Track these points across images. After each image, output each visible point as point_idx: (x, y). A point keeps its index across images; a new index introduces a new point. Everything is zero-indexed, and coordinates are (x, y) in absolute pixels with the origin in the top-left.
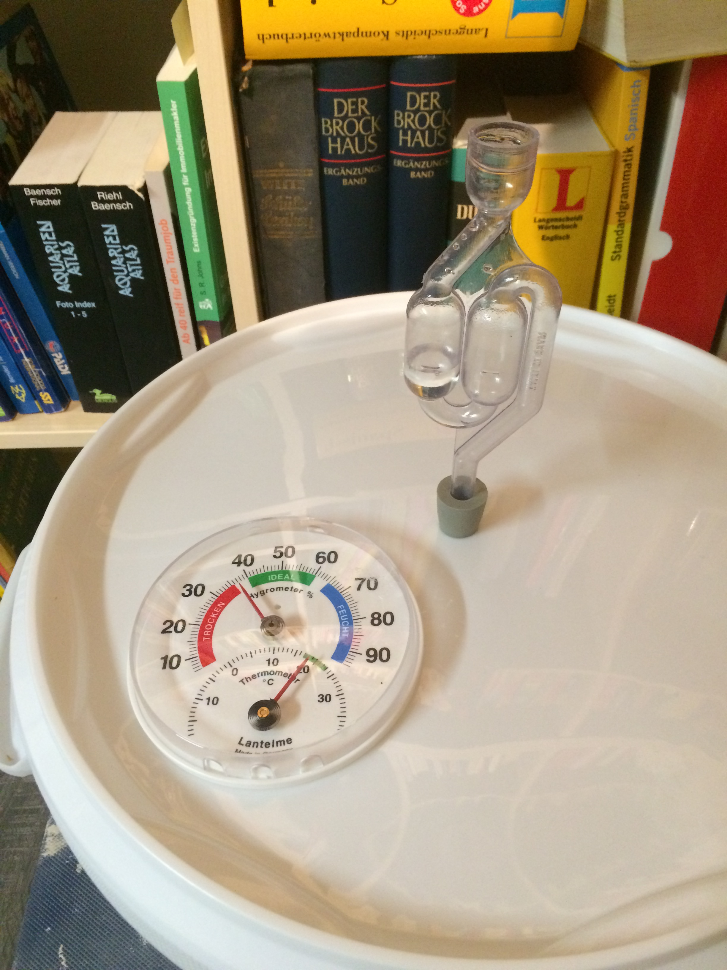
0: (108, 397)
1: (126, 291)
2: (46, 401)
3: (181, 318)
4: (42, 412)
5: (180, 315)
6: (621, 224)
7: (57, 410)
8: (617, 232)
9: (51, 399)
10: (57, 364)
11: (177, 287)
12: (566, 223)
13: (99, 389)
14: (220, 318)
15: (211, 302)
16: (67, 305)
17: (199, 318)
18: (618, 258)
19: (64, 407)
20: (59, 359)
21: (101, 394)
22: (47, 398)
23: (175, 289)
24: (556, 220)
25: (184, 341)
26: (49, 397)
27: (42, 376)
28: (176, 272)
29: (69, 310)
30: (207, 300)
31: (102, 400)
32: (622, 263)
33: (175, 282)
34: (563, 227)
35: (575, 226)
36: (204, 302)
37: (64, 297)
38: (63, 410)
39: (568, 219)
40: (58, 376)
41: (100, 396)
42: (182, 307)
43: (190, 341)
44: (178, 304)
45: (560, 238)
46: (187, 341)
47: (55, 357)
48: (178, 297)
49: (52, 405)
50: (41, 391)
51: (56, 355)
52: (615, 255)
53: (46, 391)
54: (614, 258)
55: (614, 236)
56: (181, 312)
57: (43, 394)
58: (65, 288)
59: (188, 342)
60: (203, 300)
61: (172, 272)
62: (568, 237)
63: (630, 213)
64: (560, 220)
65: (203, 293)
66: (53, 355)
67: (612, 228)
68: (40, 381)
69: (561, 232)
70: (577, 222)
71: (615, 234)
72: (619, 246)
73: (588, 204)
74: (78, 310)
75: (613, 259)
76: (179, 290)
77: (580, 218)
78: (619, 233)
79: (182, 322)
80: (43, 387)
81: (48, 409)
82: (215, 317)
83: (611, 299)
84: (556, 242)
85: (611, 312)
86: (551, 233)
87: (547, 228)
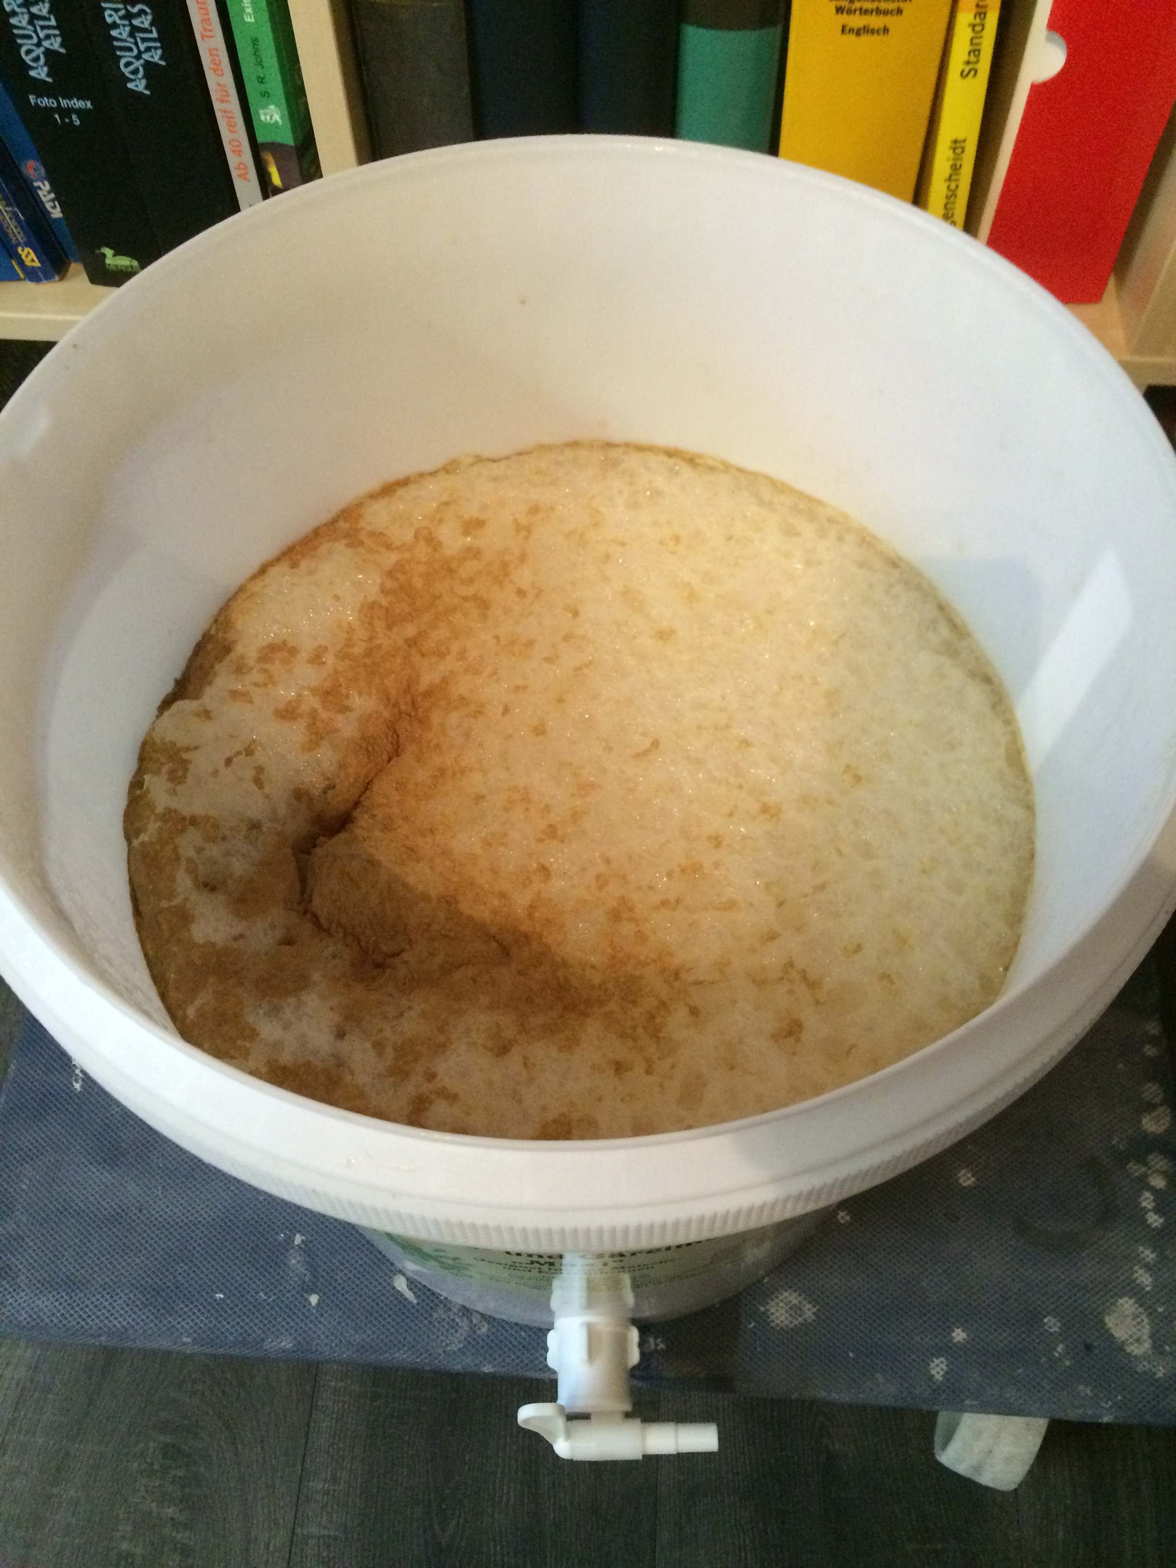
0: (124, 262)
1: (139, 85)
2: (28, 263)
3: (232, 136)
4: (25, 279)
5: (232, 132)
6: (981, 12)
7: (48, 277)
8: (973, 26)
9: (35, 259)
10: (44, 199)
11: (222, 80)
12: (884, 6)
13: (111, 248)
14: (295, 140)
15: (278, 110)
16: (46, 102)
17: (260, 139)
18: (972, 73)
19: (59, 273)
20: (44, 191)
21: (114, 255)
22: (29, 256)
23: (219, 85)
25: (239, 176)
26: (33, 255)
27: (19, 221)
28: (218, 56)
29: (49, 111)
30: (272, 107)
31: (117, 266)
32: (979, 84)
33: (219, 72)
34: (878, 12)
35: (899, 11)
36: (266, 111)
37: (40, 88)
38: (57, 278)
40: (47, 220)
41: (112, 259)
42: (232, 118)
43: (248, 177)
44: (224, 111)
45: (873, 31)
46: (244, 176)
47: (39, 188)
48: (225, 99)
49: (39, 268)
50: (19, 244)
51: (39, 184)
52: (967, 69)
53: (27, 244)
54: (965, 73)
55: (969, 33)
56: (231, 126)
57: (23, 250)
58: (40, 72)
59: (245, 179)
60: (265, 107)
61: (211, 55)
62: (886, 30)
65: (265, 94)
66: (36, 184)
67: (965, 18)
68: (16, 227)
69: (876, 22)
70: (903, 6)
71: (970, 30)
72: (975, 52)
74: (66, 112)
75: (963, 75)
76: (225, 86)
78: (977, 29)
79: (233, 143)
80: (21, 238)
81: (33, 275)
82: (287, 138)
83: (957, 145)
84: (865, 39)
85: (956, 168)
86: (857, 21)
87: (850, 12)
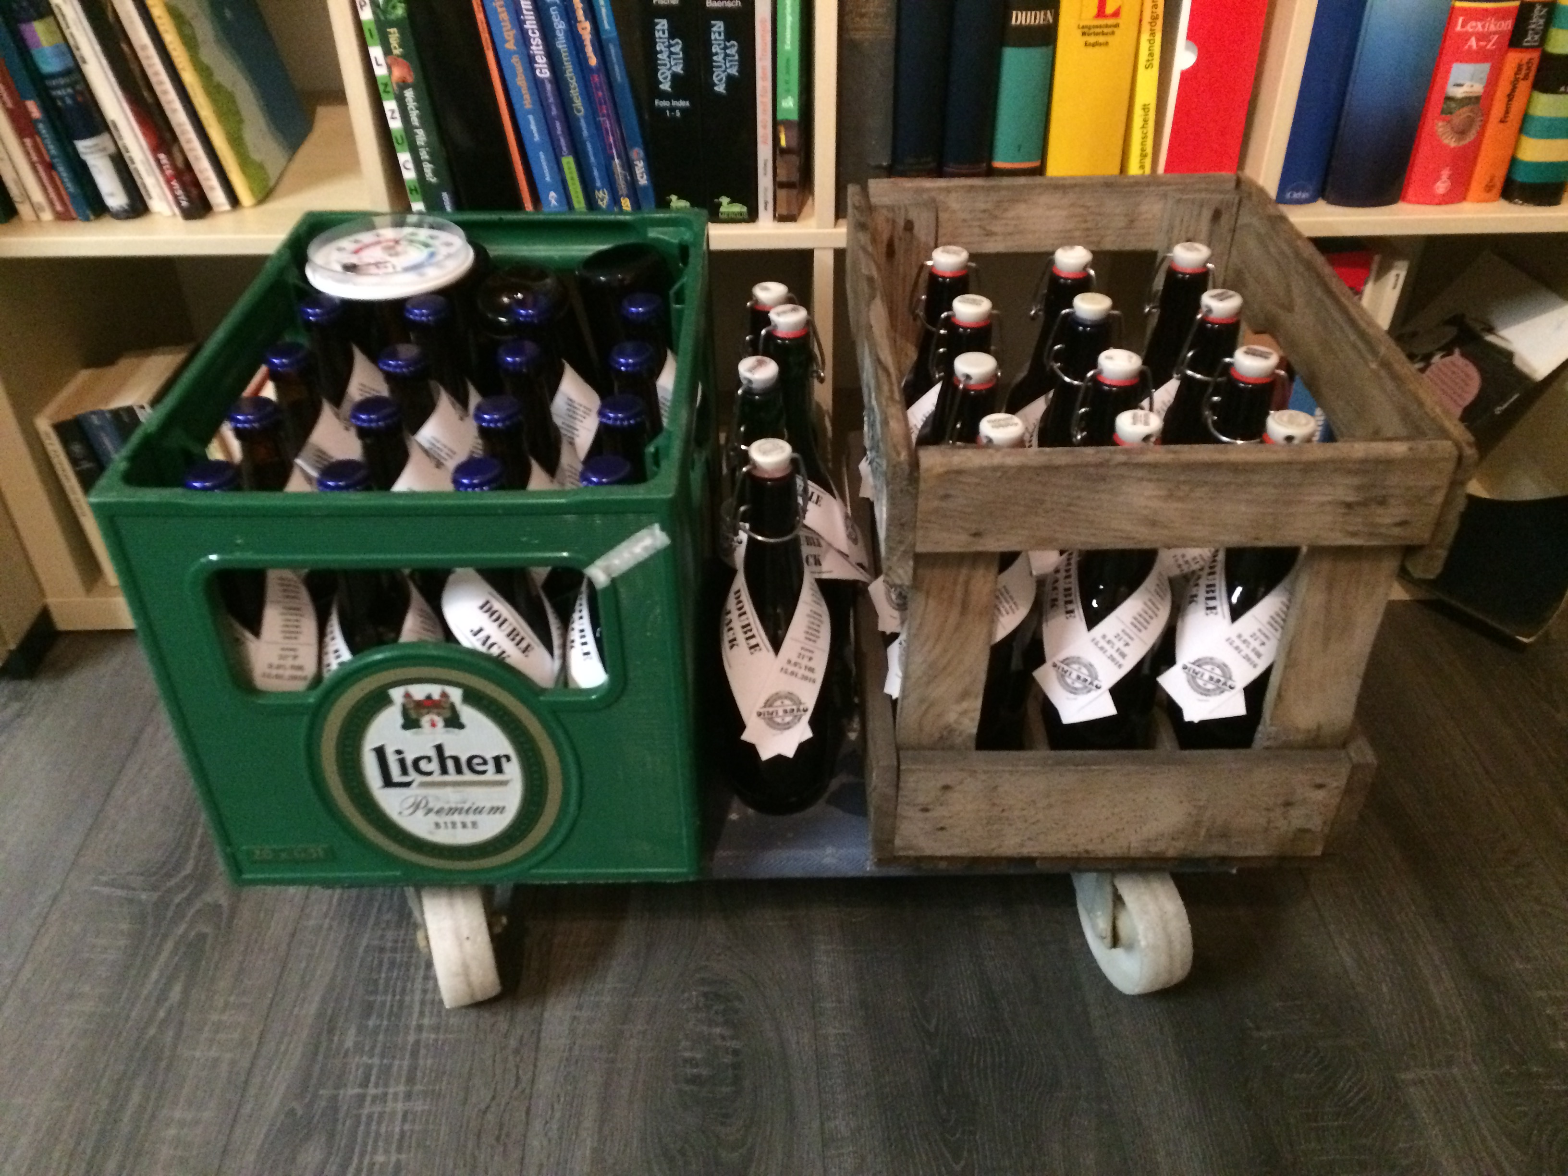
0: (683, 203)
1: (720, 88)
2: (625, 208)
3: (764, 118)
5: (763, 115)
6: (1153, 34)
8: (1149, 41)
9: (629, 205)
10: (638, 172)
11: (765, 84)
12: (1106, 30)
13: (676, 195)
14: (798, 118)
15: (793, 100)
16: (665, 104)
17: (780, 117)
18: (1151, 66)
21: (677, 200)
22: (626, 204)
23: (763, 87)
24: (1097, 27)
25: (763, 142)
27: (626, 180)
28: (766, 70)
29: (663, 110)
30: (790, 98)
31: (677, 206)
32: (1155, 72)
34: (1103, 34)
35: (1113, 33)
36: (786, 101)
37: (664, 96)
39: (1107, 26)
40: (637, 184)
41: (676, 202)
42: (766, 106)
43: (768, 142)
44: (763, 102)
45: (1101, 44)
46: (765, 143)
47: (637, 165)
48: (765, 95)
50: (621, 197)
51: (638, 163)
52: (1148, 63)
53: (625, 197)
54: (1147, 66)
55: (1147, 45)
56: (765, 111)
57: (622, 201)
58: (666, 86)
59: (765, 145)
60: (786, 97)
61: (762, 69)
62: (1107, 44)
63: (1160, 22)
64: (1100, 27)
65: (788, 91)
66: (636, 163)
67: (1145, 37)
68: (623, 185)
69: (1101, 39)
70: (1115, 30)
71: (1148, 43)
72: (1151, 55)
73: (1123, 13)
74: (673, 109)
75: (1147, 68)
76: (766, 87)
77: (1117, 26)
78: (1151, 42)
79: (764, 122)
80: (623, 194)
82: (794, 116)
83: (1145, 108)
84: (1097, 48)
85: (1146, 121)
86: (1092, 39)
87: (1089, 35)
